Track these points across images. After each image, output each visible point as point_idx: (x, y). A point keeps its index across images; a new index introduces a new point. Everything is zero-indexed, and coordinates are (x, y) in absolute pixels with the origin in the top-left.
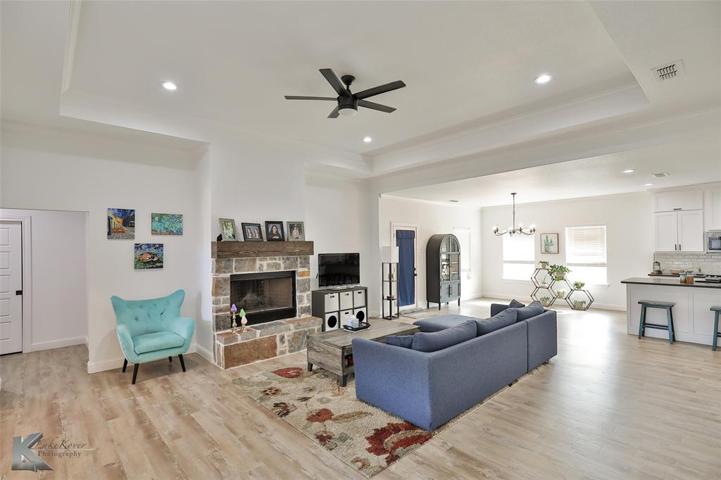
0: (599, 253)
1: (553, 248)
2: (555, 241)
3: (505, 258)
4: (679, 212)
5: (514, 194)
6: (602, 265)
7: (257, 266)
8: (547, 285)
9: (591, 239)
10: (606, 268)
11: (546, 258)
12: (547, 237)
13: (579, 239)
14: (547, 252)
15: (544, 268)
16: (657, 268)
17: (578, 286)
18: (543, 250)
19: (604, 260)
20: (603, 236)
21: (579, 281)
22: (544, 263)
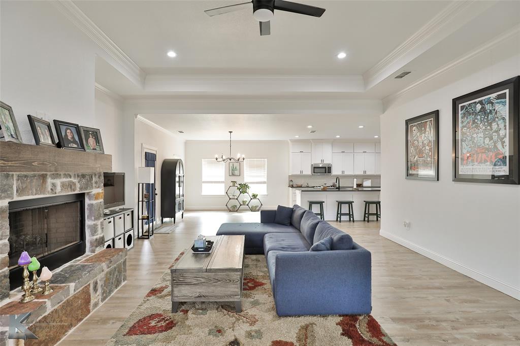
0: (262, 175)
1: (237, 173)
2: (238, 168)
3: (204, 180)
4: (302, 153)
5: (231, 132)
6: (264, 183)
7: (49, 186)
8: (236, 197)
9: (259, 167)
10: (266, 185)
11: (234, 179)
12: (233, 165)
13: (252, 166)
14: (233, 175)
15: (234, 186)
16: (291, 183)
17: (255, 196)
18: (231, 173)
19: (265, 180)
20: (265, 165)
21: (255, 193)
22: (234, 182)
